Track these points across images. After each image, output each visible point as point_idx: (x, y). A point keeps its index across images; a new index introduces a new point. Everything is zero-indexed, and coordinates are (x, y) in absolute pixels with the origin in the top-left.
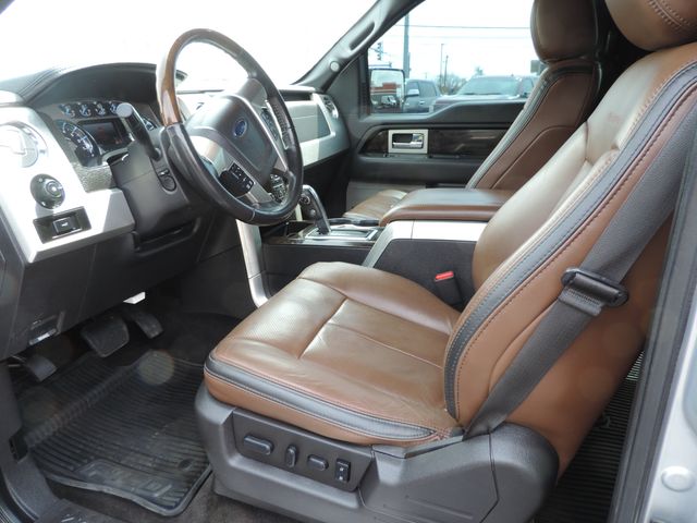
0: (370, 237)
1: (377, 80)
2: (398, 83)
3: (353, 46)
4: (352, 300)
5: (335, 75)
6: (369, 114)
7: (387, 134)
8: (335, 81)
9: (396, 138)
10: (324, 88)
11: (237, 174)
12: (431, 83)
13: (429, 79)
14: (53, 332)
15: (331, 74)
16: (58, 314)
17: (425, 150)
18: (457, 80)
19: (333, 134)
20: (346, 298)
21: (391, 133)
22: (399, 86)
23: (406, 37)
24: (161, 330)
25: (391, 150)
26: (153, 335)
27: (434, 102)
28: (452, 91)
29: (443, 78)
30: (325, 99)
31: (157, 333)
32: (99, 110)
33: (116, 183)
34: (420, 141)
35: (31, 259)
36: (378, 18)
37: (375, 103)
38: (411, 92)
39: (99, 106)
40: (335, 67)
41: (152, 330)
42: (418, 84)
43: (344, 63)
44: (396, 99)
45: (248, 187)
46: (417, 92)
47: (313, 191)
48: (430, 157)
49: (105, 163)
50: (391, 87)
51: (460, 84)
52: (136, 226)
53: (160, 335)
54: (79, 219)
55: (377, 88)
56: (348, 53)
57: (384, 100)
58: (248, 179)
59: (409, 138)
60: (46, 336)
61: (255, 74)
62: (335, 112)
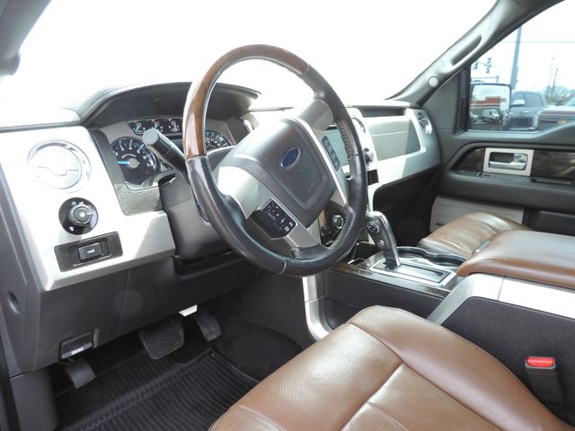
0: (445, 282)
1: (479, 94)
2: (502, 97)
3: (455, 61)
4: (408, 366)
5: (433, 90)
6: (466, 129)
7: (484, 151)
8: (433, 96)
9: (493, 157)
10: (421, 103)
11: (274, 214)
12: (538, 94)
13: (535, 91)
14: (89, 345)
15: (428, 89)
16: (93, 332)
17: (528, 172)
18: (565, 91)
19: (423, 150)
20: (401, 362)
21: (488, 151)
22: (504, 100)
23: (517, 52)
24: (220, 334)
25: (486, 168)
26: (210, 339)
27: (539, 113)
28: (559, 103)
29: (551, 89)
30: (419, 114)
31: (215, 337)
32: (172, 127)
33: (163, 205)
34: (523, 162)
35: (48, 287)
36: (486, 32)
37: (473, 116)
38: (516, 102)
39: (174, 123)
40: (434, 83)
41: (211, 333)
42: (524, 95)
43: (443, 79)
44: (499, 112)
45: (287, 229)
46: (522, 102)
47: (384, 219)
48: (534, 181)
49: (156, 184)
50: (495, 101)
51: (568, 95)
52: (177, 251)
53: (218, 338)
54: (111, 244)
55: (479, 102)
56: (449, 68)
57: (486, 113)
58: (288, 219)
59: (510, 157)
60: (81, 349)
61: (322, 95)
62: (429, 128)
